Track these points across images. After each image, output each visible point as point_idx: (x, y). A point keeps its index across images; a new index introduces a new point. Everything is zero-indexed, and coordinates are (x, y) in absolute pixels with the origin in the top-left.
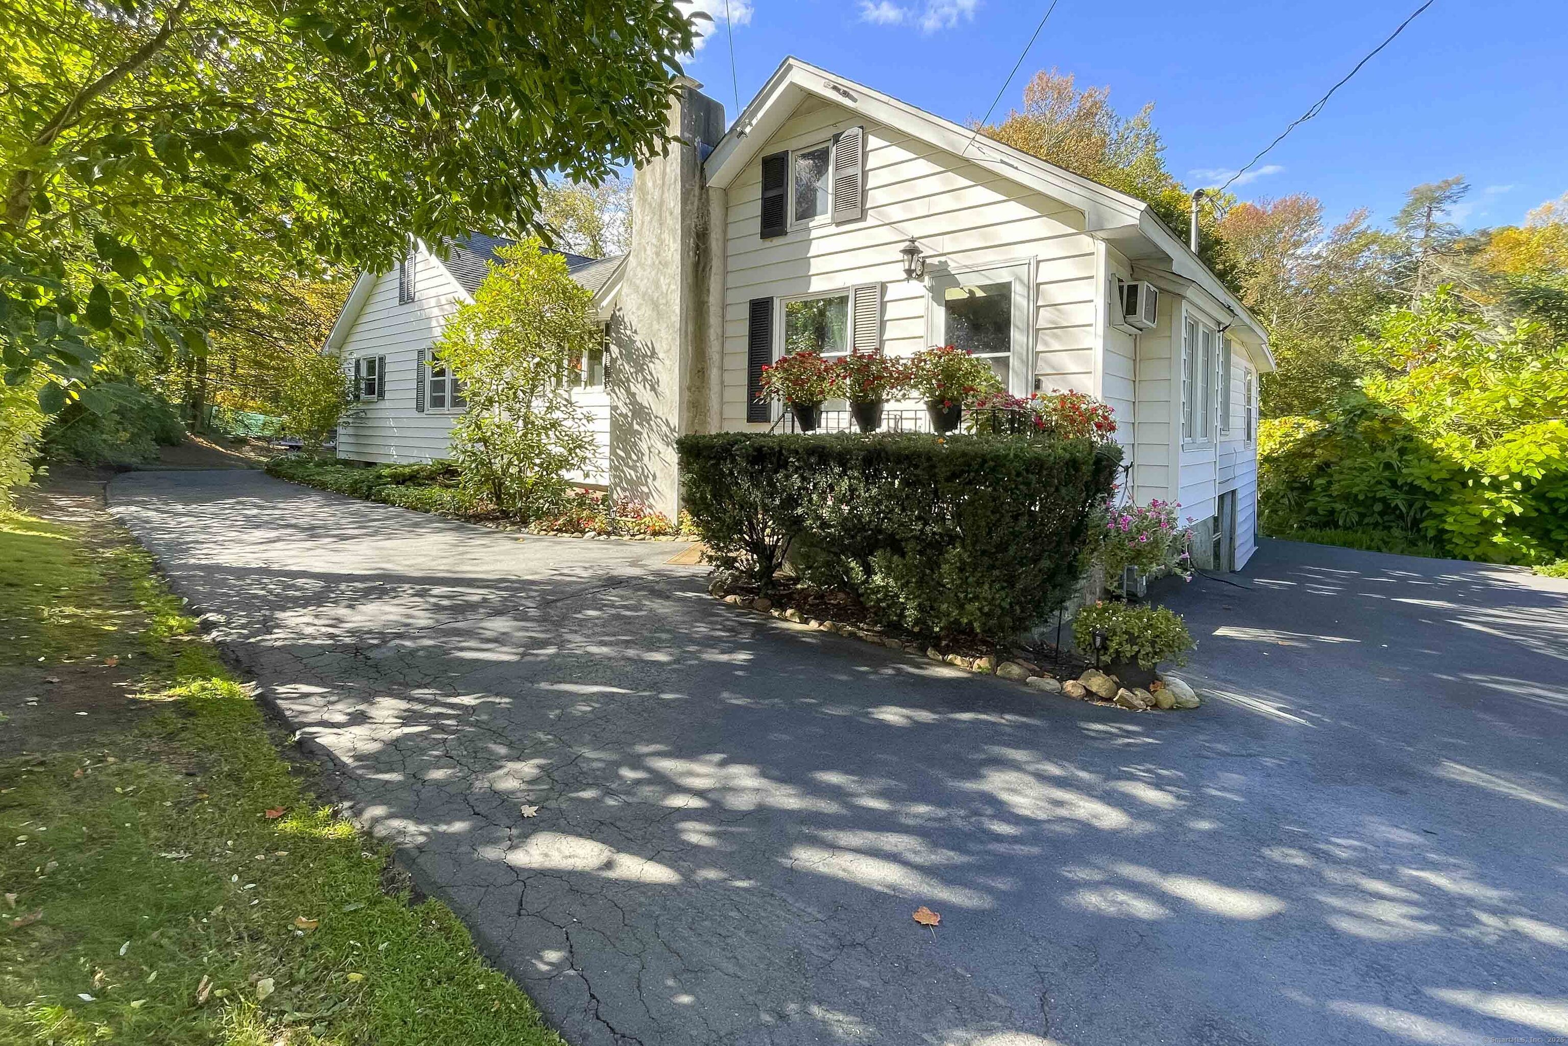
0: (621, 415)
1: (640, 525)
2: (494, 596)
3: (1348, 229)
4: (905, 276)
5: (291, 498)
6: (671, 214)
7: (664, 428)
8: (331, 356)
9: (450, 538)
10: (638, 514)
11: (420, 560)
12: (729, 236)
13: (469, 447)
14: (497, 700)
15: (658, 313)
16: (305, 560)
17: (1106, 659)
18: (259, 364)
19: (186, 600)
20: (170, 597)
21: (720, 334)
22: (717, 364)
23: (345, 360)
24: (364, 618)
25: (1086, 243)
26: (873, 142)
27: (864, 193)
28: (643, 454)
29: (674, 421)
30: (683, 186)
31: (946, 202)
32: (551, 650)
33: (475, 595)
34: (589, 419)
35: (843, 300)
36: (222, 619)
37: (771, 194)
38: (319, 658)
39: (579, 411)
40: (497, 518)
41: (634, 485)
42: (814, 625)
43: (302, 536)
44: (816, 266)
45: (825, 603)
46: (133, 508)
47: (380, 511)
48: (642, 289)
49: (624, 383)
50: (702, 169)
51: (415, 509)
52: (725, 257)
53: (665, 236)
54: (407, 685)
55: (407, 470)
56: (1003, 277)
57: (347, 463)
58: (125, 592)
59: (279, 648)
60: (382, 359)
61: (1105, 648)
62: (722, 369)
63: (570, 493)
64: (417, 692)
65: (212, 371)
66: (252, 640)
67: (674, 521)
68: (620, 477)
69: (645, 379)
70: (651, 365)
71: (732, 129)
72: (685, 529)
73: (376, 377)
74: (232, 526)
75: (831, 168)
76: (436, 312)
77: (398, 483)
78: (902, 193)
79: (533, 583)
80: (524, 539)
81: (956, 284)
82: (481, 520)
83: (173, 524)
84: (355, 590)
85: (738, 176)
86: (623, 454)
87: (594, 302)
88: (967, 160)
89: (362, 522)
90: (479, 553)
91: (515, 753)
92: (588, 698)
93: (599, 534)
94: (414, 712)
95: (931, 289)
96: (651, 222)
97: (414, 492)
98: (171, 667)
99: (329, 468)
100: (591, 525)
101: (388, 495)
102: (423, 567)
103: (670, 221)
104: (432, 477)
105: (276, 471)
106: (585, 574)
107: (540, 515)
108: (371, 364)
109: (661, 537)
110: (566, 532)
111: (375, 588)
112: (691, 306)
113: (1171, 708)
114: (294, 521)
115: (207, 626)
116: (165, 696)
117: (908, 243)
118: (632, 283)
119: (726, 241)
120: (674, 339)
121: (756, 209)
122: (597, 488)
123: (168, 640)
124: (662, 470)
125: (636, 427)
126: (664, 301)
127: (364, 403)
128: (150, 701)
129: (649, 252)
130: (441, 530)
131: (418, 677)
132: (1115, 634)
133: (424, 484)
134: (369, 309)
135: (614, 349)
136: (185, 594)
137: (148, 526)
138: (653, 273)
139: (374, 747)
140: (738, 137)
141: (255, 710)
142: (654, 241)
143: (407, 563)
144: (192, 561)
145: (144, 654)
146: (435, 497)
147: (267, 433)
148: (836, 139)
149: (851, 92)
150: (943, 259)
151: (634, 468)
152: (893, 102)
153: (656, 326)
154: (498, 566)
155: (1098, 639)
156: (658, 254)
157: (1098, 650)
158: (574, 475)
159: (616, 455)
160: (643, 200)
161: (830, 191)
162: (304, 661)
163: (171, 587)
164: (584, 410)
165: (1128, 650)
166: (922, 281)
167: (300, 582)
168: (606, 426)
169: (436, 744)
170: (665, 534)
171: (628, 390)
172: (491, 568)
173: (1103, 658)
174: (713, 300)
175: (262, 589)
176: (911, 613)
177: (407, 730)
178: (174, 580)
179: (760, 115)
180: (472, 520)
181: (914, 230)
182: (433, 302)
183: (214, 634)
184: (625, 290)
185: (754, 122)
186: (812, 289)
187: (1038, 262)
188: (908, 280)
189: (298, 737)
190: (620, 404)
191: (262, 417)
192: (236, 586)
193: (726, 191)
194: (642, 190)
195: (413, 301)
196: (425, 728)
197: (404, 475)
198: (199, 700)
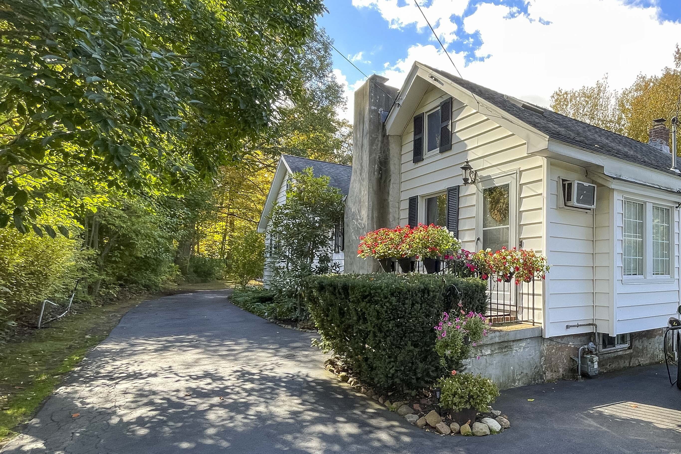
4: (464, 182)
12: (402, 162)
25: (538, 160)
26: (456, 106)
27: (452, 135)
37: (418, 137)
50: (383, 127)
53: (363, 164)
56: (506, 181)
75: (440, 122)
85: (405, 128)
96: (359, 156)
103: (365, 156)
117: (465, 163)
121: (412, 146)
140: (398, 107)
148: (441, 105)
155: (438, 393)
160: (356, 145)
161: (439, 134)
174: (392, 198)
179: (406, 94)
185: (404, 98)
187: (521, 172)
193: (401, 137)
194: (356, 139)
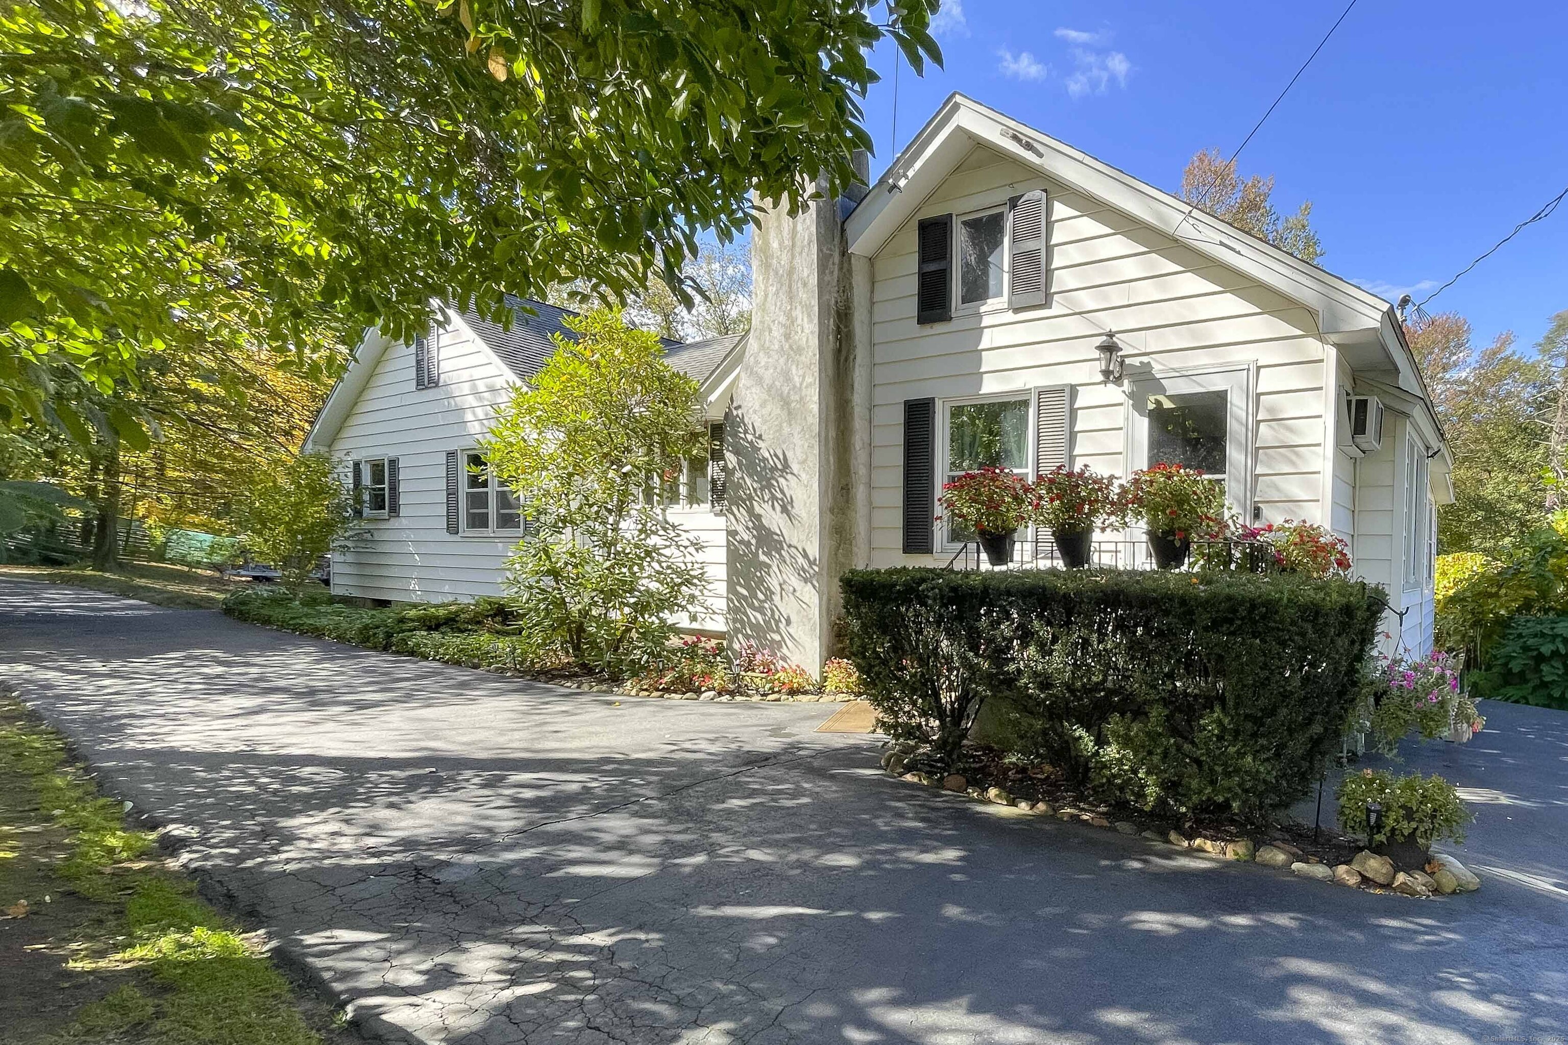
0: (741, 542)
1: (772, 681)
2: (597, 784)
3: (1495, 353)
4: (1100, 378)
5: (274, 649)
6: (805, 285)
7: (801, 560)
8: (318, 456)
9: (516, 702)
10: (768, 669)
11: (481, 735)
12: (876, 318)
13: (532, 581)
14: (642, 936)
15: (790, 413)
16: (312, 738)
17: (1380, 838)
18: (202, 465)
19: (129, 805)
20: (102, 801)
21: (867, 440)
22: (864, 480)
23: (341, 462)
24: (418, 822)
25: (1314, 347)
26: (1060, 210)
27: (1049, 272)
28: (772, 593)
29: (814, 551)
30: (820, 250)
31: (1148, 291)
32: (700, 859)
33: (573, 782)
34: (698, 547)
35: (1025, 403)
36: (193, 832)
37: (932, 267)
38: (362, 886)
39: (684, 535)
40: (576, 675)
41: (760, 632)
42: (1023, 808)
43: (297, 703)
44: (989, 361)
45: (1031, 779)
46: (22, 668)
47: (410, 667)
48: (768, 381)
49: (747, 502)
50: (843, 230)
51: (458, 663)
52: (872, 345)
53: (798, 313)
54: (504, 922)
55: (442, 612)
56: (1216, 384)
57: (347, 601)
58: (27, 796)
59: (293, 874)
60: (393, 463)
61: (1379, 827)
62: (870, 486)
63: (674, 641)
64: (522, 931)
65: (127, 472)
66: (249, 863)
67: (816, 676)
68: (742, 622)
69: (774, 498)
70: (781, 480)
71: (882, 181)
72: (830, 686)
73: (386, 486)
74: (186, 691)
75: (1006, 241)
76: (471, 401)
77: (430, 629)
78: (1095, 276)
79: (650, 762)
80: (621, 703)
81: (1162, 390)
82: (554, 677)
83: (89, 689)
84: (393, 782)
85: (887, 242)
86: (745, 592)
87: (699, 396)
88: (1176, 241)
89: (386, 683)
90: (562, 724)
91: (690, 1015)
92: (769, 925)
93: (720, 694)
94: (525, 961)
95: (1131, 395)
96: (777, 293)
97: (454, 641)
98: (120, 913)
99: (323, 608)
100: (709, 683)
101: (418, 645)
102: (488, 745)
103: (802, 295)
104: (477, 621)
105: (241, 612)
106: (713, 749)
107: (636, 670)
108: (377, 469)
109: (800, 697)
110: (675, 692)
111: (425, 776)
112: (832, 405)
113: (1454, 892)
114: (282, 683)
115: (172, 846)
116: (114, 962)
117: (1104, 338)
118: (752, 373)
119: (872, 324)
120: (811, 447)
121: (912, 285)
122: (710, 635)
123: (108, 870)
124: (799, 612)
125: (762, 558)
126: (797, 397)
127: (370, 520)
128: (92, 972)
129: (775, 333)
130: (503, 693)
131: (519, 907)
132: (1389, 809)
133: (466, 630)
134: (369, 394)
135: (731, 459)
136: (126, 797)
137: (50, 693)
138: (782, 361)
139: (473, 1022)
140: (890, 192)
141: (273, 975)
142: (782, 319)
143: (465, 739)
144: (131, 745)
145: (72, 894)
146: (485, 648)
147: (217, 559)
148: (1013, 203)
149: (1035, 145)
150: (1145, 359)
151: (761, 610)
152: (1088, 160)
153: (786, 429)
154: (594, 741)
155: (1373, 817)
156: (787, 337)
157: (1372, 828)
158: (681, 619)
159: (736, 593)
160: (766, 266)
161: (1006, 267)
162: (339, 892)
163: (100, 785)
164: (691, 536)
165: (1406, 827)
166: (1121, 385)
167: (306, 771)
168: (721, 555)
169: (568, 1010)
170: (806, 693)
171: (750, 511)
172: (586, 743)
173: (1377, 837)
174: (858, 399)
175: (251, 783)
176: (1152, 791)
177: (520, 991)
178: (106, 774)
179: (918, 165)
180: (543, 678)
181: (1110, 322)
182: (466, 388)
183: (185, 857)
184: (744, 381)
185: (910, 174)
186: (985, 390)
187: (1259, 368)
188: (1105, 383)
189: (350, 1015)
190: (740, 529)
191: (209, 537)
192: (206, 780)
193: (871, 261)
194: (765, 250)
195: (437, 385)
196: (545, 986)
197: (437, 618)
198: (177, 964)
